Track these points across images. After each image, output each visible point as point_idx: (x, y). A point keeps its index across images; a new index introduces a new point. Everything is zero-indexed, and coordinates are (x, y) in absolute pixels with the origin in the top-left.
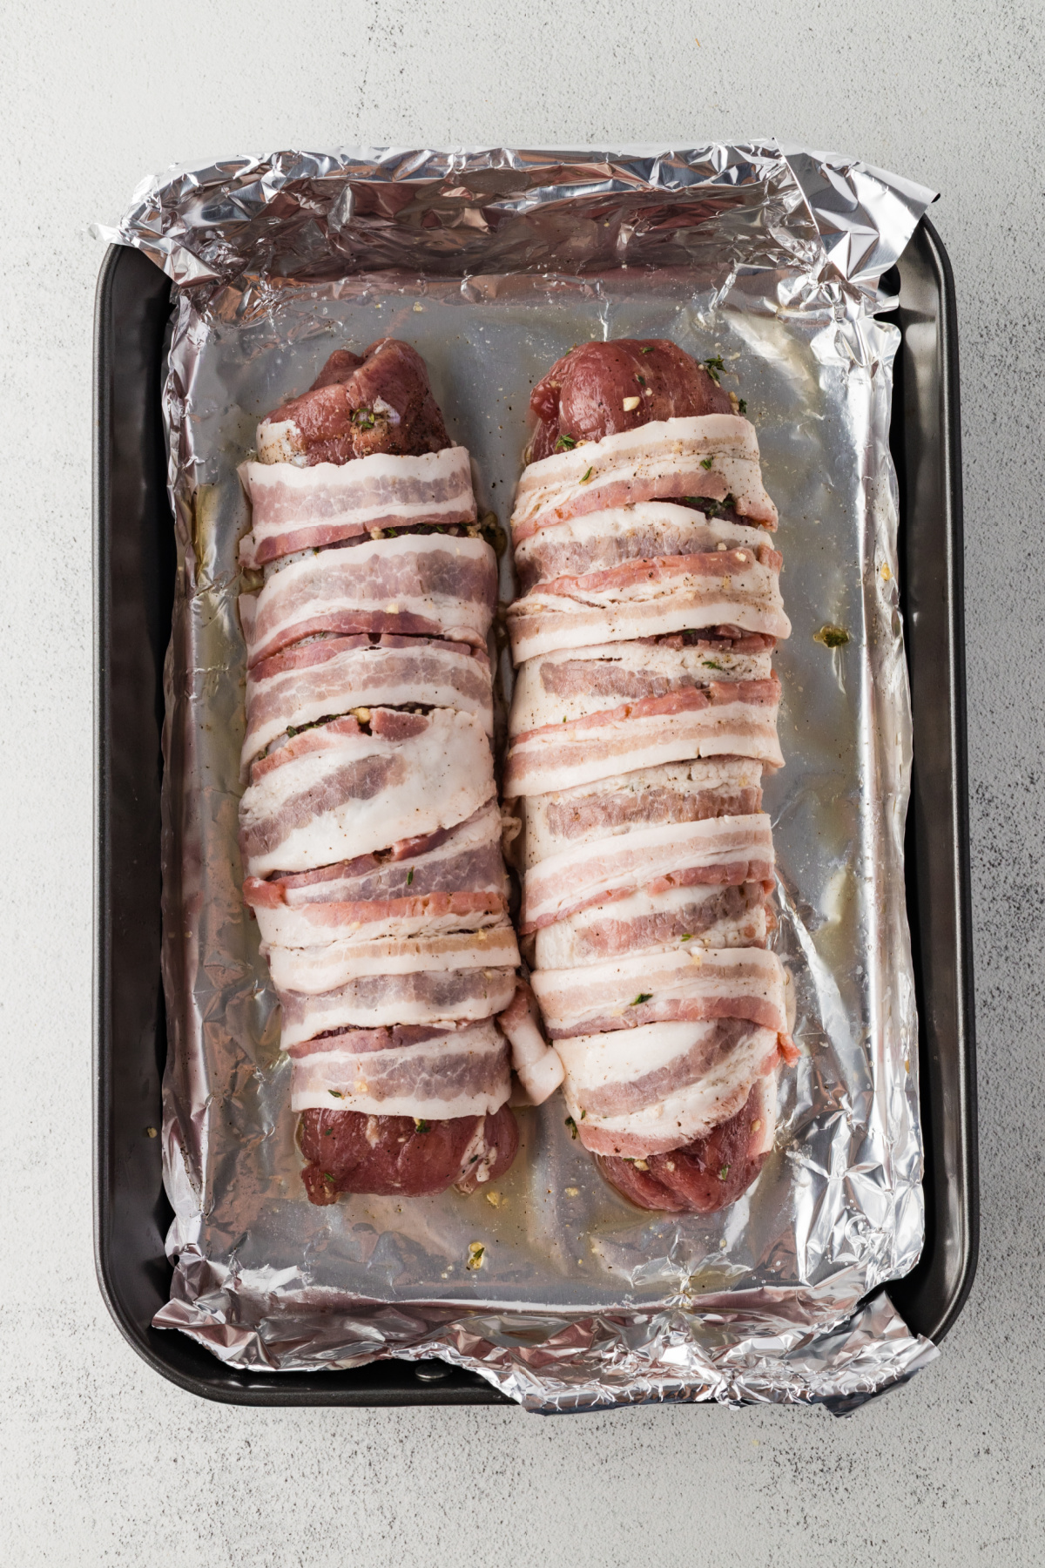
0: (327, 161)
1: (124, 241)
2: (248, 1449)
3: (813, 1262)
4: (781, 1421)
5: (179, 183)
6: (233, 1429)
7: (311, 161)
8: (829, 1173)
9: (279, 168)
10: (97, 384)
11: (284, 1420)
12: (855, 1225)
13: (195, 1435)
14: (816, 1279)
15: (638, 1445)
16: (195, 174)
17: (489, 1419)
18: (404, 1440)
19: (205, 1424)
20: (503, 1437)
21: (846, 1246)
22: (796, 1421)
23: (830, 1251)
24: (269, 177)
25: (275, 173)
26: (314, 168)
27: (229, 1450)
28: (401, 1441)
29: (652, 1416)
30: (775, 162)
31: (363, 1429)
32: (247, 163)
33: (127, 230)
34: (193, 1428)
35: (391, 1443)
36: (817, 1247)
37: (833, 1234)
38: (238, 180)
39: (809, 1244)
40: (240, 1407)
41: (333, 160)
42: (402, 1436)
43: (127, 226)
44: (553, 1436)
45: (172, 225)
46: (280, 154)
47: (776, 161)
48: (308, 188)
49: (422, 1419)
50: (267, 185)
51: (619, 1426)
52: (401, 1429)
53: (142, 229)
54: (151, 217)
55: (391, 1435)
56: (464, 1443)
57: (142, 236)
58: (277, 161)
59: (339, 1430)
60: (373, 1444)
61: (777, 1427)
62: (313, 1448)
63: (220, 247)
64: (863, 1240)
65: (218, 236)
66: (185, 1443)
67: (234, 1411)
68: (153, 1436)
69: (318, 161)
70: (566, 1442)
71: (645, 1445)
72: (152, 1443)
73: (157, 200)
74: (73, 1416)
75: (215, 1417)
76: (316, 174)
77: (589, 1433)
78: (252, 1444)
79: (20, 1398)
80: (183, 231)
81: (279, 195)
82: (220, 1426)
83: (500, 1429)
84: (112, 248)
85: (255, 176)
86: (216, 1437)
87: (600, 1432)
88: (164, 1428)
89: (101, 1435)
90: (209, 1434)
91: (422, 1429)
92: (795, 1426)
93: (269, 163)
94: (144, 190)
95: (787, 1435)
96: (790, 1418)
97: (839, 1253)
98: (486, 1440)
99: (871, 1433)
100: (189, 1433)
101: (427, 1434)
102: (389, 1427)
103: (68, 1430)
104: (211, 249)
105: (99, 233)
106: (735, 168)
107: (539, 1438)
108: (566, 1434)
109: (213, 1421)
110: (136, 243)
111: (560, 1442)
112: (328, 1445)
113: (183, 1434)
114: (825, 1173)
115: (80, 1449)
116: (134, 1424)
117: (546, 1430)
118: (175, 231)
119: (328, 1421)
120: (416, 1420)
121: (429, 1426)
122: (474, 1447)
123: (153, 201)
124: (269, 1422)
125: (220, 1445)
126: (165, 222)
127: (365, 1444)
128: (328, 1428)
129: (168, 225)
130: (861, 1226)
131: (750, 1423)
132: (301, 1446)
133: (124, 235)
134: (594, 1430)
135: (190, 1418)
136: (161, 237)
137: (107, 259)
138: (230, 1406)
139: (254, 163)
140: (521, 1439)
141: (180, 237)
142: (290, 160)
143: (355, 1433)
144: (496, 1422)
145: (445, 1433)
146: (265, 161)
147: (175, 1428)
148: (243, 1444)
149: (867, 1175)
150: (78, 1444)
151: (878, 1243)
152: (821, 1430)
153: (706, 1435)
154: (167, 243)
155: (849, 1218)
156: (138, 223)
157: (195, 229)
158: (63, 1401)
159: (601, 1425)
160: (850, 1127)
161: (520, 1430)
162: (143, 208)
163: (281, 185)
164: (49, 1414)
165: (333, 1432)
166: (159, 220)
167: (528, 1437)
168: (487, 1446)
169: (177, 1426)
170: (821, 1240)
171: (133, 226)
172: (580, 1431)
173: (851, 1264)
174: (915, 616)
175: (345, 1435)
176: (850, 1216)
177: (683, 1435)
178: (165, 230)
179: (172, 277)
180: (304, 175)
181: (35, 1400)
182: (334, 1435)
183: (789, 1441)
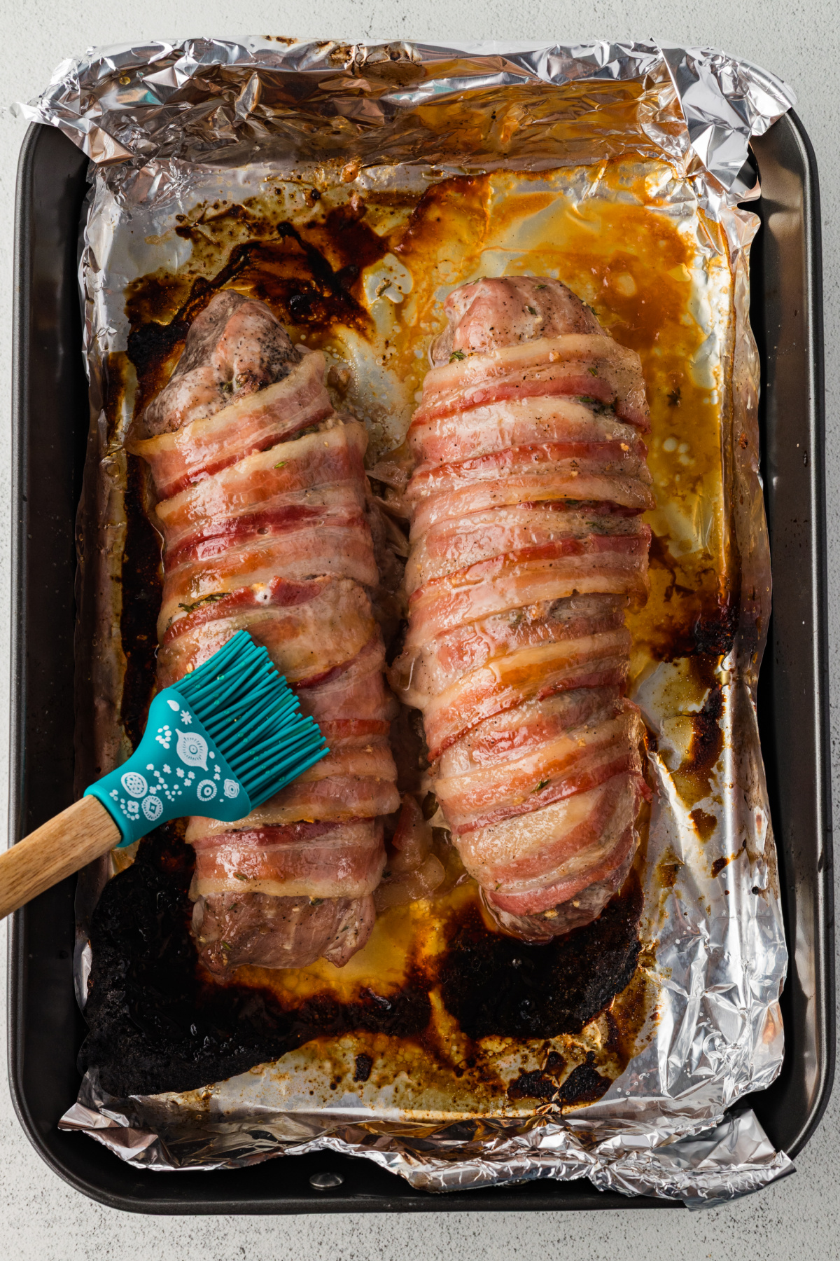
0: (236, 49)
1: (45, 120)
2: (243, 1255)
3: (673, 1075)
4: (722, 1237)
5: (97, 66)
6: (229, 1237)
7: (221, 48)
8: (689, 993)
9: (191, 55)
10: (18, 252)
11: (276, 1229)
12: (712, 1041)
13: (195, 1241)
14: (674, 1091)
15: (594, 1257)
16: (112, 57)
17: (461, 1231)
18: (384, 1249)
19: (204, 1231)
20: (473, 1248)
21: (703, 1060)
22: (736, 1236)
23: (688, 1065)
24: (181, 63)
25: (188, 60)
26: (224, 55)
27: (226, 1256)
28: (381, 1250)
29: (607, 1230)
30: (652, 57)
31: (347, 1239)
32: (160, 48)
33: (47, 110)
34: (193, 1235)
35: (372, 1251)
36: (677, 1061)
37: (691, 1050)
38: (152, 64)
39: (670, 1059)
40: (236, 1217)
41: (242, 49)
42: (382, 1245)
43: (48, 107)
44: (517, 1247)
45: (90, 107)
46: (192, 41)
47: (655, 56)
48: (217, 76)
49: (400, 1230)
50: (180, 71)
51: (577, 1239)
52: (382, 1239)
53: (61, 108)
54: (69, 98)
55: (372, 1245)
56: (437, 1252)
57: (61, 116)
58: (190, 48)
59: (325, 1239)
60: (355, 1252)
61: (719, 1242)
62: (301, 1255)
63: (134, 131)
64: (718, 1055)
65: (132, 121)
66: (186, 1248)
67: (231, 1220)
68: (157, 1242)
69: (228, 49)
70: (529, 1252)
71: (601, 1257)
72: (155, 1248)
73: (75, 82)
74: (84, 1223)
75: (213, 1225)
76: (226, 62)
77: (551, 1245)
78: (247, 1251)
79: (37, 1206)
80: (100, 114)
81: (191, 80)
82: (217, 1233)
83: (470, 1240)
84: (32, 127)
85: (169, 62)
86: (214, 1244)
87: (560, 1244)
88: (167, 1234)
89: (110, 1240)
90: (207, 1241)
91: (400, 1240)
92: (735, 1241)
93: (182, 49)
94: (62, 73)
95: (727, 1250)
96: (730, 1234)
97: (697, 1068)
98: (458, 1250)
99: (802, 1249)
100: (189, 1240)
101: (404, 1243)
102: (371, 1237)
103: (79, 1235)
104: (126, 132)
105: (20, 111)
106: (616, 61)
107: (505, 1249)
108: (530, 1246)
109: (211, 1230)
110: (56, 122)
111: (523, 1253)
112: (315, 1252)
113: (184, 1241)
114: (685, 994)
115: (91, 1253)
116: (139, 1231)
117: (512, 1242)
118: (92, 113)
119: (315, 1230)
120: (395, 1231)
121: (406, 1237)
122: (446, 1256)
123: (72, 83)
124: (263, 1231)
125: (218, 1251)
126: (83, 103)
127: (349, 1252)
128: (316, 1237)
129: (86, 107)
130: (717, 1042)
131: (694, 1238)
132: (290, 1253)
133: (44, 114)
134: (556, 1243)
135: (191, 1227)
136: (80, 117)
137: (29, 136)
138: (227, 1217)
139: (168, 49)
140: (489, 1250)
141: (96, 120)
142: (202, 47)
143: (339, 1242)
144: (467, 1233)
145: (420, 1244)
146: (178, 47)
147: (176, 1235)
148: (238, 1251)
149: (723, 994)
150: (89, 1248)
151: (733, 1058)
152: (758, 1246)
153: (655, 1248)
154: (86, 123)
155: (706, 1035)
156: (59, 103)
157: (111, 113)
158: (76, 1209)
159: (562, 1238)
160: (707, 950)
161: (488, 1241)
162: (62, 89)
163: (193, 71)
164: (63, 1221)
165: (320, 1240)
166: (78, 102)
167: (495, 1248)
168: (458, 1255)
169: (179, 1234)
170: (680, 1055)
171: (53, 106)
172: (543, 1243)
173: (708, 1077)
174: (775, 480)
175: (331, 1243)
176: (707, 1033)
177: (634, 1248)
178: (83, 112)
179: (90, 156)
180: (215, 62)
181: (50, 1208)
182: (321, 1244)
183: (730, 1254)
